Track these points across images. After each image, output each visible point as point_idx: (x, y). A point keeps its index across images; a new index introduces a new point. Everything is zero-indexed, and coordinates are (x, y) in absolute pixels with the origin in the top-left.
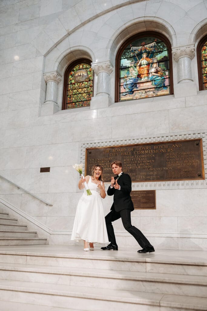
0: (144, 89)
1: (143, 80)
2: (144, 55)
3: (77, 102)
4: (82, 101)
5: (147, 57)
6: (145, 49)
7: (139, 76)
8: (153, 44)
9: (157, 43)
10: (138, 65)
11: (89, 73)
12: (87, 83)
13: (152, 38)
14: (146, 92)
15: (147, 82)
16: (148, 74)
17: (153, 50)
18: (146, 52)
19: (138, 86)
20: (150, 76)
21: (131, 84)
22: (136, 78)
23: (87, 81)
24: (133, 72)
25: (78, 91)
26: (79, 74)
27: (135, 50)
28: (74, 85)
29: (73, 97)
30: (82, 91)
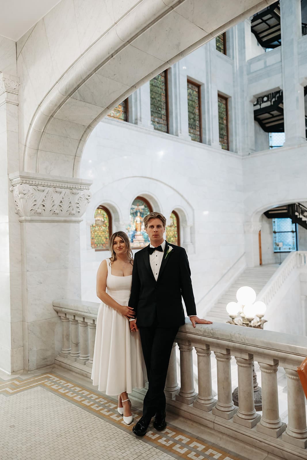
0: (139, 240)
1: (138, 233)
2: (139, 214)
3: (98, 244)
4: (102, 244)
5: (140, 216)
6: (139, 210)
7: (136, 230)
8: (143, 207)
9: (145, 207)
10: (135, 221)
11: (105, 219)
12: (104, 228)
13: (143, 202)
14: (140, 243)
15: (140, 235)
16: (141, 229)
17: (143, 212)
18: (139, 212)
19: (135, 237)
20: (142, 231)
21: (132, 235)
22: (135, 231)
23: (105, 227)
24: (133, 225)
25: (98, 234)
26: (99, 219)
27: (134, 209)
28: (95, 228)
29: (95, 239)
30: (101, 234)
